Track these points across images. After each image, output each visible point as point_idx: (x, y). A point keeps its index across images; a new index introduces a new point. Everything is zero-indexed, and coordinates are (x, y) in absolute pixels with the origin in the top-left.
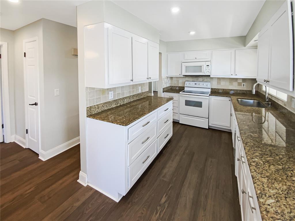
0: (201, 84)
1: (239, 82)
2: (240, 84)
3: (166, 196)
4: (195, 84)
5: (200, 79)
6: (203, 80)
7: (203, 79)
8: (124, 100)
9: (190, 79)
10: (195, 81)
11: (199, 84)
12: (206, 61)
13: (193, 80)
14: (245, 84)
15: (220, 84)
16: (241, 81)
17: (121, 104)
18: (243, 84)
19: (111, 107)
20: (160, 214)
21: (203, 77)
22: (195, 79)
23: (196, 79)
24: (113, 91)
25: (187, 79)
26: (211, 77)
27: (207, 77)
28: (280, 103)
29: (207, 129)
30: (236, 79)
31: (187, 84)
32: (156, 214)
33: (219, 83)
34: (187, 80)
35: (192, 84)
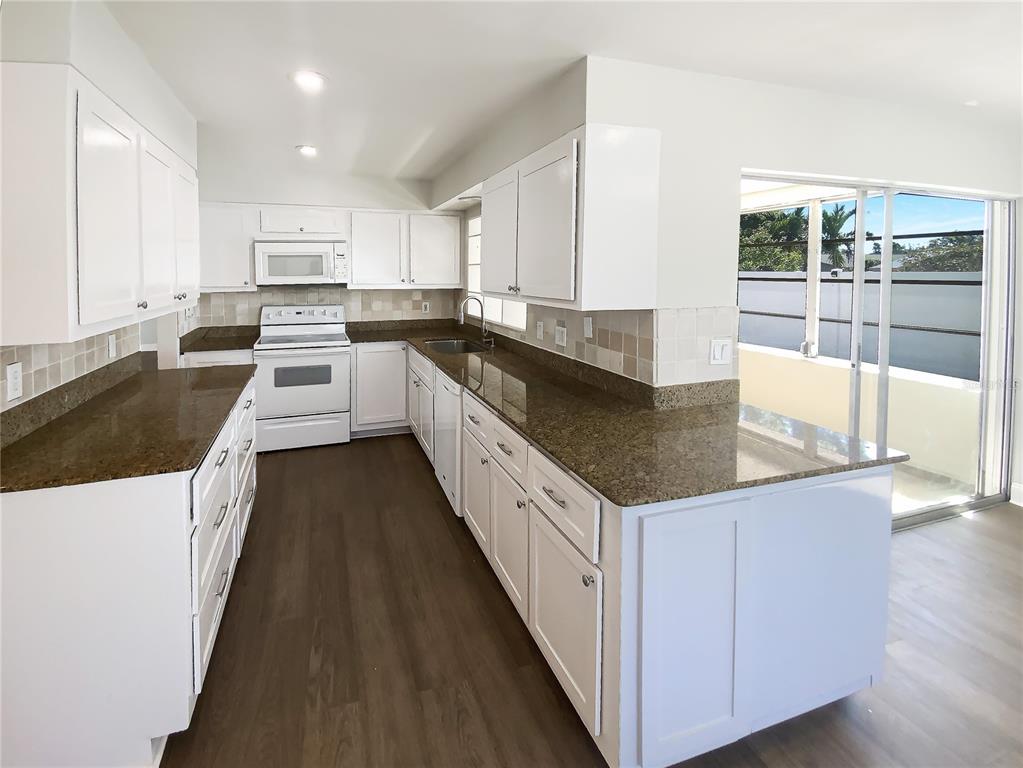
0: (318, 313)
1: (415, 299)
2: (417, 306)
3: (316, 651)
4: (297, 313)
5: (312, 296)
6: (322, 300)
7: (322, 295)
8: (63, 398)
9: (279, 298)
10: (295, 303)
11: (312, 313)
12: (334, 242)
13: (288, 302)
14: (428, 304)
15: (370, 307)
16: (418, 297)
17: (53, 418)
18: (424, 304)
19: (16, 438)
20: (324, 699)
21: (321, 290)
22: (294, 297)
23: (299, 296)
24: (20, 364)
25: (267, 297)
26: (348, 287)
27: (332, 290)
28: (512, 336)
29: (347, 443)
30: (409, 293)
31: (269, 315)
32: (313, 705)
33: (366, 306)
34: (267, 302)
35: (288, 314)
